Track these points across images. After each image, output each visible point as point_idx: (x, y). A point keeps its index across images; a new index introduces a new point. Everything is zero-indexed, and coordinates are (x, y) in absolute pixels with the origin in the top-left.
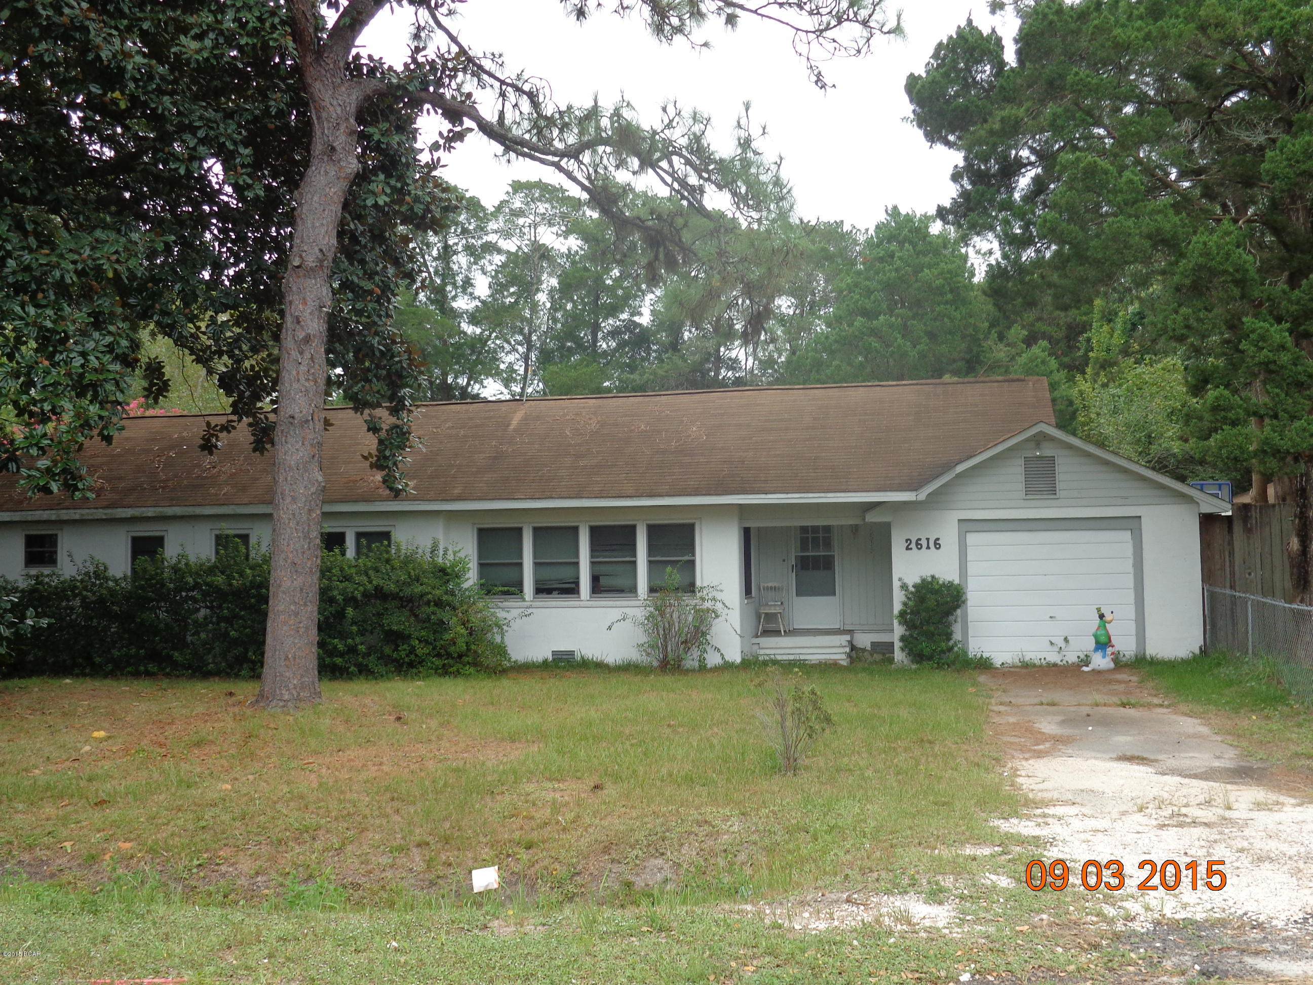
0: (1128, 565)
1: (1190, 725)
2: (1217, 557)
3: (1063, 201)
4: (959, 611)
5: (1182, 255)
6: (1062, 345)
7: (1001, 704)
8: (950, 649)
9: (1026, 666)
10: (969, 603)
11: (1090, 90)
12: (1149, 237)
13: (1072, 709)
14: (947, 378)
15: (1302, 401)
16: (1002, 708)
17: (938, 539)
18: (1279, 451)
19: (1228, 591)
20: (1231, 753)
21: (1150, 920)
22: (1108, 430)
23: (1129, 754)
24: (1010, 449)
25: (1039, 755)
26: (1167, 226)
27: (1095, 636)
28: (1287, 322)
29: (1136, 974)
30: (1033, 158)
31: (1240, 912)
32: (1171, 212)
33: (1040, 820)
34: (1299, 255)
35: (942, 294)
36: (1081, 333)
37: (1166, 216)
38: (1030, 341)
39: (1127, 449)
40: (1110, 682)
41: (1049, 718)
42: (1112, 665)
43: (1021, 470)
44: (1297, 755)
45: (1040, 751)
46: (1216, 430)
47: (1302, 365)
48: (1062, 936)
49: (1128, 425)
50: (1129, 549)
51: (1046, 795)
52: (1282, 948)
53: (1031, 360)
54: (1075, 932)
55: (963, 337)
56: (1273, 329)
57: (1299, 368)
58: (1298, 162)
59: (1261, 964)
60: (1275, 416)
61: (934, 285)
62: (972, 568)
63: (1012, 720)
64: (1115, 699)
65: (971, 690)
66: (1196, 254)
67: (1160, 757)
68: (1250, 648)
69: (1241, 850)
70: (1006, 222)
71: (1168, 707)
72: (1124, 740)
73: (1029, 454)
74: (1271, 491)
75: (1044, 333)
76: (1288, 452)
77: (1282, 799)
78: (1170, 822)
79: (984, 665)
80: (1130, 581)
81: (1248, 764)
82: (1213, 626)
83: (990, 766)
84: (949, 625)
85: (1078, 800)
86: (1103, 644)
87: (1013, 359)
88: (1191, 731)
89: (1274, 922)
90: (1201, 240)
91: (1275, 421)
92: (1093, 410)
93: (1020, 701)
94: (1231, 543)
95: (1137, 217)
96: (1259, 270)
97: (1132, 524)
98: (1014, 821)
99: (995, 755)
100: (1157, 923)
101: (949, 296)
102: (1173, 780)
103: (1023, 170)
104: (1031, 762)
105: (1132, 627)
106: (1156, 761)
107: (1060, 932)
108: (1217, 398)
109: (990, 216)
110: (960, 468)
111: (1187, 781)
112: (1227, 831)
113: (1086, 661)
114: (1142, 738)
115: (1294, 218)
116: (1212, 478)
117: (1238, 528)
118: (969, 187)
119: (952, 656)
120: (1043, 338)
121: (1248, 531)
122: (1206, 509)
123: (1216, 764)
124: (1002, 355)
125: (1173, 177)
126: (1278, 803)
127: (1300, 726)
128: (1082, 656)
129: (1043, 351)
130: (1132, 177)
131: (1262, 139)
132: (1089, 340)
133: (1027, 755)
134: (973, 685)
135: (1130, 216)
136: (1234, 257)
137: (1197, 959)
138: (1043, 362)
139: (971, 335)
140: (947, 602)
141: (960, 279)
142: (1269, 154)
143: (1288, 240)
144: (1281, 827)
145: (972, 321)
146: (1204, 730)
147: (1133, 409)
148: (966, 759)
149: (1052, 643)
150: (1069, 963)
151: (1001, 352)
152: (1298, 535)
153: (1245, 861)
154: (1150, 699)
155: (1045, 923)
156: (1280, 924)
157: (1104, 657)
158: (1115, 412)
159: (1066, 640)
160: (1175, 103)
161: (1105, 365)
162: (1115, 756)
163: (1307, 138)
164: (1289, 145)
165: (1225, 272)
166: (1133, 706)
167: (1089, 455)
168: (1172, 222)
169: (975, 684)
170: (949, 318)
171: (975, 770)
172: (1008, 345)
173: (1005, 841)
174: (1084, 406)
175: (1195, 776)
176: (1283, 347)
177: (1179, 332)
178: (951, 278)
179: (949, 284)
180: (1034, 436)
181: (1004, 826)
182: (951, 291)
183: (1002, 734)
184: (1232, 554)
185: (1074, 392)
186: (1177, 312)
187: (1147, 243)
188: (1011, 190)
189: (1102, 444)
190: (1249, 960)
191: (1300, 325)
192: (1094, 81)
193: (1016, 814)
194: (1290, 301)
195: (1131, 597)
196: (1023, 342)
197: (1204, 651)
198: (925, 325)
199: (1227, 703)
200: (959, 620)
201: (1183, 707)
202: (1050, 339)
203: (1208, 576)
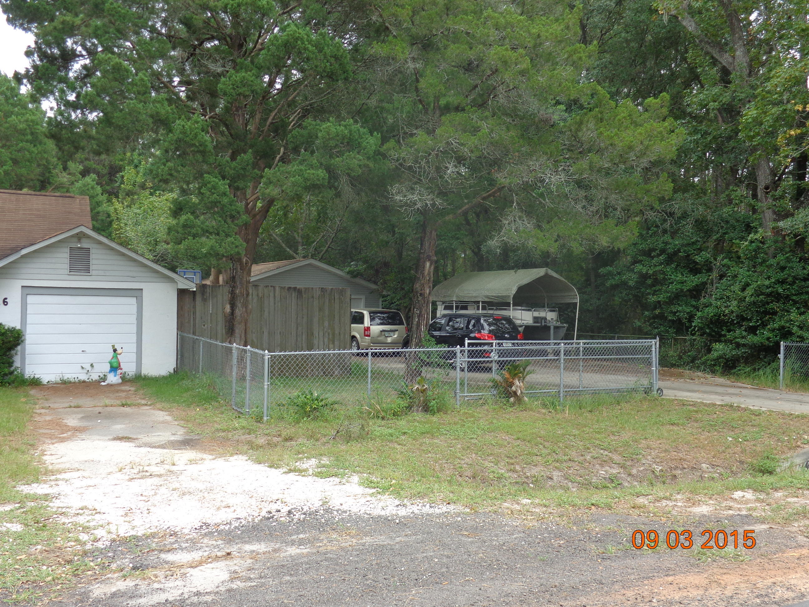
0: (133, 319)
1: (161, 416)
2: (186, 315)
3: (99, 84)
4: (19, 348)
5: (170, 131)
6: (106, 178)
7: (43, 408)
8: (11, 373)
9: (64, 382)
10: (27, 342)
11: (120, 16)
12: (152, 116)
13: (90, 409)
14: (25, 190)
15: (233, 226)
16: (43, 411)
17: (6, 299)
18: (218, 254)
19: (191, 336)
20: (181, 431)
21: (109, 539)
22: (131, 234)
23: (120, 436)
24: (60, 241)
25: (62, 440)
26: (163, 112)
27: (110, 363)
28: (228, 179)
29: (92, 576)
30: (84, 53)
31: (166, 527)
32: (166, 103)
33: (53, 483)
34: (238, 142)
35: (24, 135)
36: (117, 172)
37: (163, 105)
38: (85, 173)
39: (142, 248)
40: (117, 391)
41: (74, 416)
42: (120, 381)
43: (67, 255)
44: (218, 430)
45: (64, 438)
46: (185, 238)
47: (235, 205)
48: (48, 558)
49: (143, 233)
50: (134, 309)
51: (62, 466)
52: (184, 545)
53: (84, 186)
54: (58, 554)
55: (39, 165)
56: (220, 183)
57: (233, 207)
58: (237, 87)
59: (170, 557)
60: (218, 234)
61: (18, 128)
62: (30, 319)
63: (48, 418)
64: (118, 402)
65: (23, 400)
66: (178, 131)
67: (139, 437)
68: (201, 369)
69: (174, 490)
70: (62, 92)
71: (150, 405)
72: (119, 428)
73: (73, 245)
74: (221, 278)
75: (94, 169)
76: (223, 256)
77: (205, 456)
78: (138, 476)
79: (35, 383)
80: (134, 328)
81: (190, 437)
82: (182, 356)
83: (26, 450)
84: (12, 357)
85: (82, 468)
86: (114, 368)
87: (72, 183)
88: (161, 419)
89: (184, 531)
90: (182, 124)
91: (217, 237)
92: (123, 221)
93: (56, 406)
94: (194, 307)
95: (145, 103)
96: (215, 148)
97: (137, 293)
98: (35, 485)
99: (31, 442)
100: (114, 541)
101: (29, 137)
102: (144, 450)
103: (77, 59)
104: (56, 445)
105: (134, 357)
106: (137, 439)
107: (48, 556)
108: (186, 220)
109: (51, 85)
110: (24, 252)
111: (153, 450)
112: (169, 478)
113: (104, 379)
114: (131, 425)
115: (237, 120)
116: (192, 268)
117: (199, 298)
118: (38, 63)
119: (12, 377)
120: (94, 173)
121: (205, 300)
122: (182, 286)
123: (173, 438)
124: (65, 180)
125: (176, 84)
126: (202, 459)
127: (222, 413)
128: (102, 376)
129: (93, 181)
130: (143, 77)
131: (219, 70)
132: (123, 177)
133: (53, 441)
134: (25, 396)
135: (141, 101)
136: (200, 137)
137: (132, 560)
138: (93, 188)
139: (44, 165)
140: (10, 342)
141: (39, 127)
142: (223, 79)
143: (232, 132)
144: (200, 473)
145: (46, 155)
146: (169, 418)
147: (147, 223)
148: (10, 447)
149: (82, 368)
150: (48, 575)
151: (64, 178)
152: (230, 304)
153: (176, 494)
154: (140, 401)
155: (38, 551)
156: (186, 531)
157: (115, 376)
158: (137, 224)
159: (92, 365)
160: (173, 37)
161: (129, 193)
162: (111, 437)
163: (243, 74)
164: (234, 76)
165: (194, 145)
166: (129, 406)
167: (112, 249)
168: (166, 110)
169: (27, 396)
170: (28, 151)
171: (14, 453)
172: (69, 174)
173: (23, 500)
174: (118, 219)
175: (159, 447)
176: (224, 194)
177: (165, 177)
178: (33, 126)
179: (30, 129)
180: (77, 234)
181: (26, 489)
182: (32, 134)
183: (40, 428)
184: (194, 313)
185: (111, 209)
186: (165, 165)
187: (150, 120)
188: (67, 69)
189: (125, 243)
190: (163, 556)
191: (235, 182)
192: (123, 11)
193: (37, 481)
194: (230, 168)
195: (134, 338)
196: (81, 173)
197: (176, 371)
198: (11, 153)
199: (184, 401)
200: (19, 353)
201: (159, 406)
202: (98, 174)
203: (180, 326)
